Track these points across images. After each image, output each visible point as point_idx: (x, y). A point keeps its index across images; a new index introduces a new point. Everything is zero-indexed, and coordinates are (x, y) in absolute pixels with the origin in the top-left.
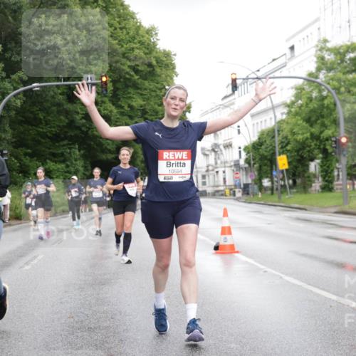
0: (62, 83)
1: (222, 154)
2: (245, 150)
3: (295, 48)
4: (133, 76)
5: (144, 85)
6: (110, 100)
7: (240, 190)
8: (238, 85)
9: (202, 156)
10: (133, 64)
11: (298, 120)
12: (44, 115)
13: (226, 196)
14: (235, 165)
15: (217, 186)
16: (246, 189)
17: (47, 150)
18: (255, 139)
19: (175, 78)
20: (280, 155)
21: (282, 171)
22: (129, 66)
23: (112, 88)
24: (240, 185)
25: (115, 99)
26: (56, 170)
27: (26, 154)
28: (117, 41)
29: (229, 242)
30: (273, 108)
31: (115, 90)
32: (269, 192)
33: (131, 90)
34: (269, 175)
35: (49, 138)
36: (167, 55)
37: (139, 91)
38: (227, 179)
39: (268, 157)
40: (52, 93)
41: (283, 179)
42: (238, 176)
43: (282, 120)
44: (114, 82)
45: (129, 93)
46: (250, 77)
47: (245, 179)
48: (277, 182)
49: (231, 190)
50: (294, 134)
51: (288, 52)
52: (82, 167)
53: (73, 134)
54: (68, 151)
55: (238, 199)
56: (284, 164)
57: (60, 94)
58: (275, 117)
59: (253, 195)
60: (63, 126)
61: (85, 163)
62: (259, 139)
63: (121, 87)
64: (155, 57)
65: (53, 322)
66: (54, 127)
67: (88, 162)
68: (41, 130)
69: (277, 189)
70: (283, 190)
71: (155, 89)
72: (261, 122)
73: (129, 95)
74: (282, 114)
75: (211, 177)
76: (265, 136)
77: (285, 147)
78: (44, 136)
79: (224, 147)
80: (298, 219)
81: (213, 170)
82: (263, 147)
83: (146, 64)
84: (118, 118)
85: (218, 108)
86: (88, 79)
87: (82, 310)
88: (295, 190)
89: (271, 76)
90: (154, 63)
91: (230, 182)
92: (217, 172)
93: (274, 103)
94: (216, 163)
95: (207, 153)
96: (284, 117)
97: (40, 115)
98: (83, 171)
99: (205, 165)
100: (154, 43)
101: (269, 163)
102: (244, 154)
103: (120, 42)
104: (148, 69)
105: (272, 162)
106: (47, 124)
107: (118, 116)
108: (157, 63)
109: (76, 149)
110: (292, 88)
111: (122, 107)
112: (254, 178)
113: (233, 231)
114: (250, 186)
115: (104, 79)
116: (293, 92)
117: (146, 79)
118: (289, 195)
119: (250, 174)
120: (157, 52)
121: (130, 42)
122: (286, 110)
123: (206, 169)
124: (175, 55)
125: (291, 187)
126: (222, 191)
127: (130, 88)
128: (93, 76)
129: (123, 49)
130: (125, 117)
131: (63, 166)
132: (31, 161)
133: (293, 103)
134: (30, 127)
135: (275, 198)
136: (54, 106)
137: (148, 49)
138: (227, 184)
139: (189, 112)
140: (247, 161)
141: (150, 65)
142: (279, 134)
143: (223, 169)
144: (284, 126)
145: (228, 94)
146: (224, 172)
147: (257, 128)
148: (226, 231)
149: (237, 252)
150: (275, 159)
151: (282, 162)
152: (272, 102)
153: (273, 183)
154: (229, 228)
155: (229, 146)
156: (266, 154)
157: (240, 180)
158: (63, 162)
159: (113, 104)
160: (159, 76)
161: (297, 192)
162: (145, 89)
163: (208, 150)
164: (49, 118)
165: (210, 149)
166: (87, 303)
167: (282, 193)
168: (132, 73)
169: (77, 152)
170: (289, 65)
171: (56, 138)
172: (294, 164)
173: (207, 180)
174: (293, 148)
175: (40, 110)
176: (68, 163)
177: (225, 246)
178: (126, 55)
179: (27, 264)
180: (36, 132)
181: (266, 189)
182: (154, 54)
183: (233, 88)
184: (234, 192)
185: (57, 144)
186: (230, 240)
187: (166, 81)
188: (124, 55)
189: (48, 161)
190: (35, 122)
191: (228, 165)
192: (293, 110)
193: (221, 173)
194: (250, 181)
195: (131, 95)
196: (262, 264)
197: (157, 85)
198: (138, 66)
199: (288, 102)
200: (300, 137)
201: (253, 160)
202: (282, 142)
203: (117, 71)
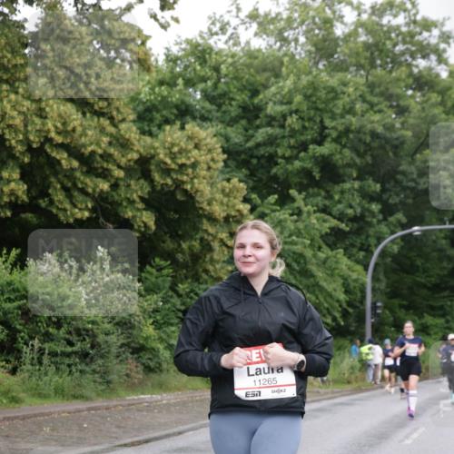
12: (422, 261)
17: (425, 302)
26: (434, 326)
35: (428, 288)
54: (449, 303)
57: (443, 238)
66: (433, 276)
97: (418, 261)
106: (424, 272)
131: (443, 320)
132: (406, 315)
134: (405, 275)
136: (435, 251)
158: (443, 316)
164: (428, 265)
175: (418, 256)
176: (449, 318)
180: (412, 281)
185: (437, 295)
189: (425, 315)
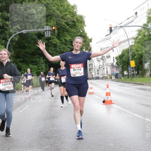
0: (36, 30)
1: (106, 60)
2: (116, 58)
3: (138, 13)
4: (66, 27)
5: (71, 30)
6: (56, 37)
7: (114, 76)
8: (112, 30)
9: (97, 61)
10: (67, 22)
11: (139, 45)
12: (28, 44)
13: (108, 79)
14: (112, 65)
15: (104, 75)
16: (116, 76)
17: (29, 60)
18: (120, 53)
19: (85, 27)
20: (131, 60)
21: (133, 68)
22: (65, 22)
23: (57, 32)
24: (114, 74)
25: (58, 36)
26: (33, 68)
27: (20, 61)
28: (59, 12)
29: (109, 99)
30: (128, 40)
31: (59, 33)
32: (127, 77)
33: (65, 33)
34: (127, 70)
35: (30, 54)
36: (81, 17)
37: (69, 33)
38: (108, 72)
39: (126, 62)
40: (31, 35)
41: (133, 71)
42: (113, 70)
43: (132, 45)
44: (58, 29)
45: (65, 34)
46: (117, 26)
47: (116, 71)
48: (130, 73)
49: (110, 76)
50: (138, 51)
51: (134, 15)
52: (45, 66)
53: (40, 52)
54: (38, 60)
55: (113, 80)
56: (133, 65)
57: (35, 35)
58: (129, 44)
59: (120, 79)
60: (36, 49)
61: (46, 65)
62: (122, 53)
63: (61, 31)
64: (76, 18)
65: (32, 134)
66: (32, 49)
67: (47, 65)
68: (27, 51)
69: (130, 76)
70: (133, 76)
71: (76, 32)
72: (123, 46)
73: (64, 35)
74: (132, 42)
75: (101, 70)
76: (125, 52)
77: (134, 57)
78: (28, 53)
79: (107, 57)
80: (140, 89)
81: (102, 68)
82: (124, 57)
83: (72, 21)
84: (60, 45)
85: (104, 40)
86: (47, 28)
87: (45, 129)
88: (138, 76)
89: (127, 25)
90: (76, 21)
91: (109, 73)
92: (104, 68)
93: (129, 38)
94: (103, 65)
95: (99, 60)
96: (133, 44)
97: (26, 44)
98: (45, 69)
99: (98, 65)
100: (75, 12)
101: (127, 64)
102: (115, 60)
103: (61, 12)
104: (73, 23)
105: (128, 64)
106: (29, 48)
107: (60, 44)
108: (77, 21)
109: (41, 59)
110: (136, 31)
111: (62, 40)
112: (120, 71)
113: (111, 94)
114: (118, 74)
115: (54, 28)
116: (137, 32)
117: (72, 28)
118: (136, 78)
119: (118, 69)
120: (77, 16)
121: (65, 11)
122: (134, 41)
123: (99, 67)
124: (84, 17)
125: (136, 75)
126: (106, 77)
127: (65, 32)
128: (49, 27)
129: (62, 15)
130: (63, 45)
131: (36, 66)
132: (22, 65)
133: (137, 37)
134: (22, 50)
135: (130, 79)
136: (32, 40)
137: (73, 14)
138: (108, 74)
139: (91, 42)
140: (117, 63)
141: (74, 22)
142: (131, 51)
143: (106, 67)
144: (133, 48)
145: (108, 34)
146: (107, 68)
147: (121, 49)
148: (108, 94)
149: (113, 103)
150: (129, 63)
151: (133, 64)
152: (127, 37)
153: (128, 73)
154: (109, 93)
155: (109, 57)
156: (125, 60)
157: (114, 72)
158: (36, 64)
159: (58, 39)
160: (78, 26)
161: (139, 77)
162: (72, 32)
163: (100, 59)
164: (30, 45)
165: (101, 58)
166: (47, 126)
167: (132, 77)
168: (66, 25)
169: (42, 60)
170: (135, 21)
171: (33, 54)
172: (138, 64)
173: (99, 72)
174: (137, 58)
175: (26, 42)
176: (39, 65)
177: (108, 101)
178: (63, 17)
179: (21, 109)
180: (24, 52)
181: (125, 76)
182: (76, 17)
183: (110, 31)
184: (111, 77)
185: (34, 57)
186: (110, 98)
187: (81, 28)
188: (62, 18)
189: (30, 64)
190: (24, 47)
191: (109, 65)
192: (137, 40)
193: (105, 69)
194: (118, 72)
195: (66, 35)
196: (124, 109)
197: (77, 30)
198: (68, 22)
199: (135, 37)
200: (140, 53)
201: (120, 63)
202: (132, 55)
203: (59, 25)
